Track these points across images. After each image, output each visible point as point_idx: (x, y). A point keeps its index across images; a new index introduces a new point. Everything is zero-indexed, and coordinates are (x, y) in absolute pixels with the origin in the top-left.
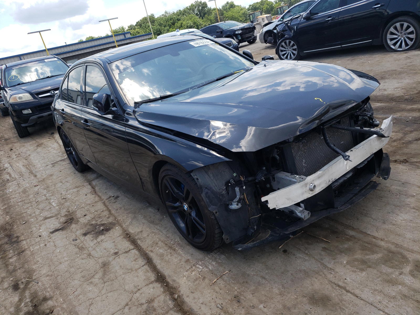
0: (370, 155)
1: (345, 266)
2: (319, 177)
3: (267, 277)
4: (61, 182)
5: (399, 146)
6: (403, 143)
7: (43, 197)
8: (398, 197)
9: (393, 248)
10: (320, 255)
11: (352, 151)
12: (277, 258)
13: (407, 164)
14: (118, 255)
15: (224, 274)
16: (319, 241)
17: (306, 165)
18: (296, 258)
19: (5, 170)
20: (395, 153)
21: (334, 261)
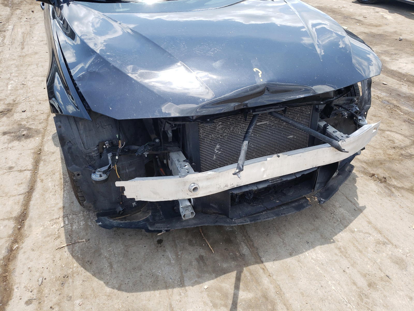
0: (312, 167)
1: (202, 292)
2: (208, 179)
3: (115, 266)
4: (37, 65)
5: (393, 156)
6: (402, 155)
7: (8, 74)
8: (335, 225)
9: (272, 293)
10: (191, 264)
11: (279, 156)
12: (145, 247)
13: (382, 185)
14: (11, 170)
15: (79, 242)
16: (204, 245)
17: (219, 153)
18: (163, 255)
19: (5, 32)
20: (381, 164)
21: (197, 279)
